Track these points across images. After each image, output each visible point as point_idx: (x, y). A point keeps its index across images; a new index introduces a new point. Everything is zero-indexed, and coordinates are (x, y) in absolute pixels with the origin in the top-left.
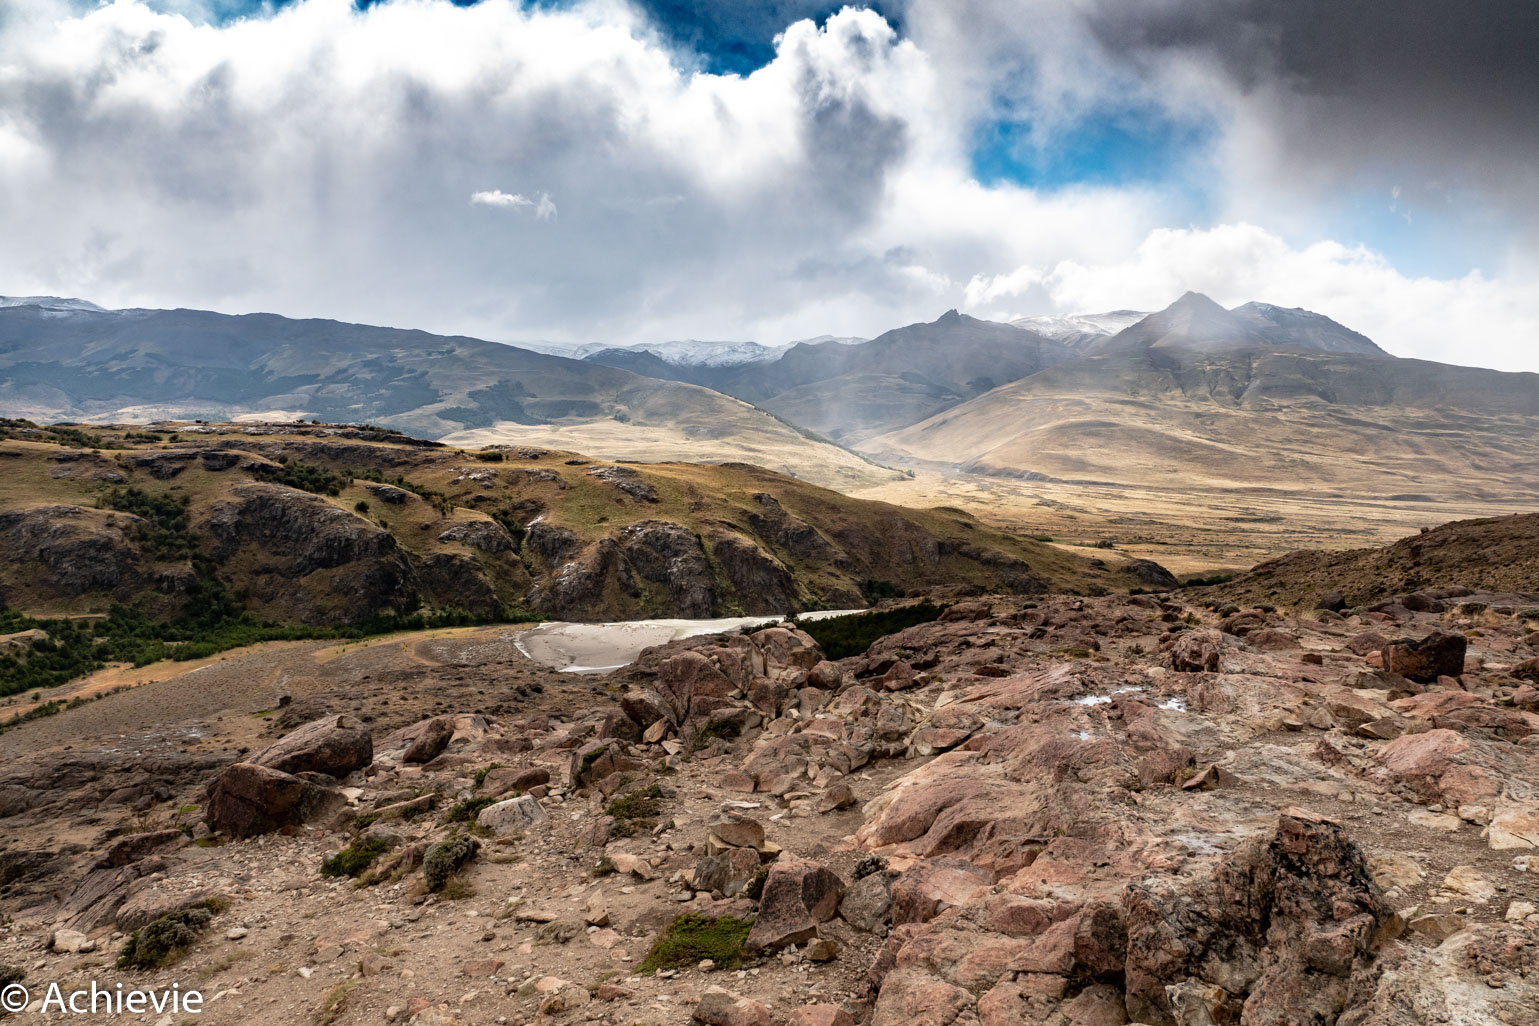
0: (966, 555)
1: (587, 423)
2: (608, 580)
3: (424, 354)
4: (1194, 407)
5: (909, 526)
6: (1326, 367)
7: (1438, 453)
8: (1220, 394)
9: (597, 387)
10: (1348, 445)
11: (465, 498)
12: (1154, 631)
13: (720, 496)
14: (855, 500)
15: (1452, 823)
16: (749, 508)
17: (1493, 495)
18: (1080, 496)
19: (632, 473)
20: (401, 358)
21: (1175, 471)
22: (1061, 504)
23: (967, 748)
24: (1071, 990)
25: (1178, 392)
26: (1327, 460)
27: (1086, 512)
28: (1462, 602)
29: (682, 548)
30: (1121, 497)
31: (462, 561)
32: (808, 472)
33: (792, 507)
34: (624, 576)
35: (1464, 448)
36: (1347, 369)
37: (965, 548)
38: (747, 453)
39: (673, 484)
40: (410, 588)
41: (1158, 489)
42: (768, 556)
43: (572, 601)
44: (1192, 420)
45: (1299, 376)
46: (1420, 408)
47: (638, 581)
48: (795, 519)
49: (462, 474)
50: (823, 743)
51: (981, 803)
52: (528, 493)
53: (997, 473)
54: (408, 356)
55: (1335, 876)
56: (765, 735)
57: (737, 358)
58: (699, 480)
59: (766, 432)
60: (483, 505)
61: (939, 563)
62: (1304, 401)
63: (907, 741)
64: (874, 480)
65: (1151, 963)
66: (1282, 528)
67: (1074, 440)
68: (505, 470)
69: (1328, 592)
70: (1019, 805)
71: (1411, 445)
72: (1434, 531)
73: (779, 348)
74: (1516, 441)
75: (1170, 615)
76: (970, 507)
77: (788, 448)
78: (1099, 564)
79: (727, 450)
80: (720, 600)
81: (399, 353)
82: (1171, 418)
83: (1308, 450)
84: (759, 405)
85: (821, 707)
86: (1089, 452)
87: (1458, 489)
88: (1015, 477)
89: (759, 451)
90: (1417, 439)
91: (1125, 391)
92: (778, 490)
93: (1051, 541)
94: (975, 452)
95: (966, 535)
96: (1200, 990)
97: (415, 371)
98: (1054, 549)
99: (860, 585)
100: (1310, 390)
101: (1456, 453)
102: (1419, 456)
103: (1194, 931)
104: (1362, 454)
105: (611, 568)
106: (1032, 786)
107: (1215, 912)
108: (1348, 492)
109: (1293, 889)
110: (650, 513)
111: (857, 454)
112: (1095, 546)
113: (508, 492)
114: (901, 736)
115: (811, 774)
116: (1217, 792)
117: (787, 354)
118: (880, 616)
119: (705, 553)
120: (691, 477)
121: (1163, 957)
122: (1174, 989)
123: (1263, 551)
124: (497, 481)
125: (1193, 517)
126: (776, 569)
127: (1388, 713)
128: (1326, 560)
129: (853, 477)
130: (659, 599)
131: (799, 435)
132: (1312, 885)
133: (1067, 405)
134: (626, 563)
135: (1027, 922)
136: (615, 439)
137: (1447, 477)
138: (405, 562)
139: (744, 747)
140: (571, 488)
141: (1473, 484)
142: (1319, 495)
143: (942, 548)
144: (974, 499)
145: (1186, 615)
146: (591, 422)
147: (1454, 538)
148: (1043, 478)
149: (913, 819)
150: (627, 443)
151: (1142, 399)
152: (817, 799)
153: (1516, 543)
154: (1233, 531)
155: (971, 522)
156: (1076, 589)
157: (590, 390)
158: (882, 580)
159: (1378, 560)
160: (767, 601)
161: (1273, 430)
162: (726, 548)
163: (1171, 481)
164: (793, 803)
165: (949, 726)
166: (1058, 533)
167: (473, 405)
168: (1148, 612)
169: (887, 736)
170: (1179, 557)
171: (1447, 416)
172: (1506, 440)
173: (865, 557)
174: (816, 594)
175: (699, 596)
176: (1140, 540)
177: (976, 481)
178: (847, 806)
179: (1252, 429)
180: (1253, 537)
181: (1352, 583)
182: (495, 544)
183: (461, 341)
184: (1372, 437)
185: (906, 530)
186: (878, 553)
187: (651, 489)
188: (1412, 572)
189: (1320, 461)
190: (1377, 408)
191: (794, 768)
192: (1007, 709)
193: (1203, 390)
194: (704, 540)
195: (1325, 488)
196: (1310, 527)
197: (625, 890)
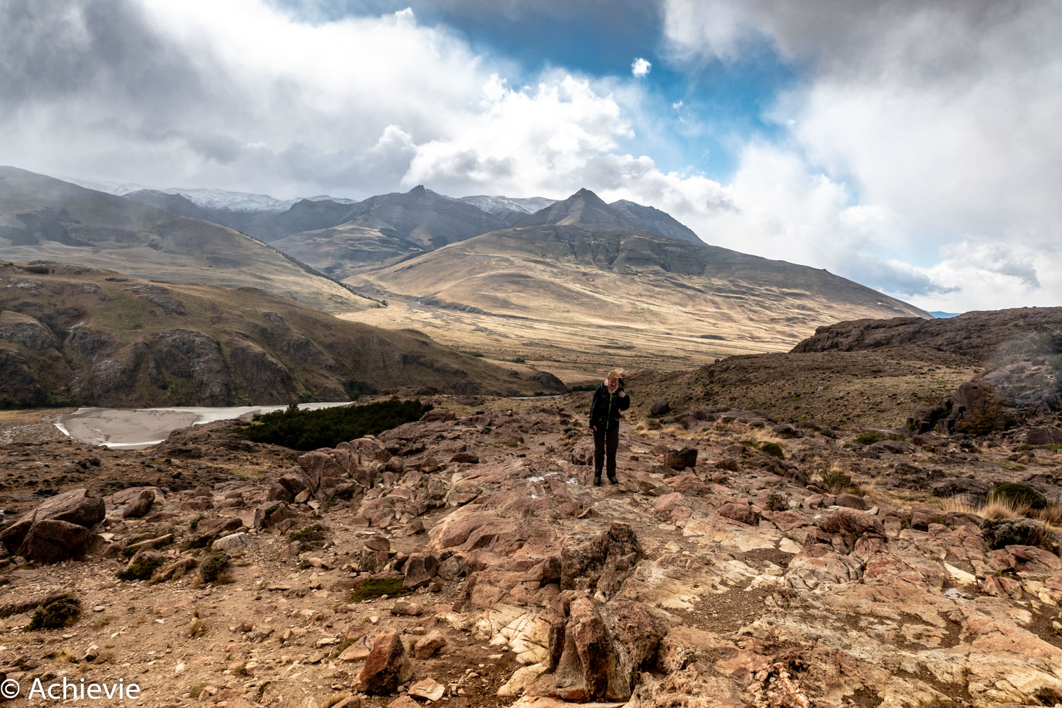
0: (422, 364)
1: (125, 247)
2: (140, 375)
4: (583, 269)
5: (382, 342)
6: (666, 248)
7: (729, 309)
8: (599, 260)
10: (677, 301)
11: (12, 303)
12: (555, 431)
13: (237, 312)
14: (343, 321)
15: (673, 528)
16: (260, 323)
17: (758, 338)
18: (504, 325)
19: (164, 291)
21: (568, 311)
22: (491, 331)
23: (475, 503)
24: (542, 586)
25: (572, 258)
26: (663, 310)
27: (508, 337)
28: (723, 416)
29: (204, 351)
30: (531, 328)
31: (8, 355)
32: (306, 297)
33: (294, 324)
34: (155, 372)
35: (743, 306)
36: (679, 250)
37: (422, 360)
38: (259, 281)
39: (200, 302)
41: (556, 323)
42: (274, 360)
43: (108, 391)
44: (580, 277)
45: (649, 252)
46: (720, 278)
47: (167, 376)
48: (297, 334)
49: (10, 283)
50: (402, 501)
51: (491, 527)
52: (71, 302)
53: (447, 306)
55: (627, 541)
56: (366, 497)
58: (220, 300)
59: (275, 265)
60: (29, 309)
61: (403, 369)
62: (651, 269)
63: (444, 500)
64: (357, 306)
65: (569, 573)
66: (634, 353)
67: (502, 286)
68: (50, 282)
69: (659, 398)
70: (509, 527)
71: (714, 303)
72: (722, 361)
73: (288, 202)
74: (774, 304)
75: (565, 421)
76: (427, 330)
77: (292, 278)
78: (515, 374)
79: (242, 277)
80: (234, 393)
82: (567, 275)
83: (652, 302)
84: (270, 244)
85: (395, 482)
86: (511, 295)
87: (739, 333)
88: (460, 310)
89: (269, 279)
90: (717, 299)
91: (537, 254)
92: (283, 311)
93: (482, 356)
94: (432, 290)
95: (424, 350)
96: (585, 579)
98: (485, 362)
99: (344, 384)
100: (656, 263)
101: (739, 310)
102: (718, 310)
103: (583, 562)
104: (685, 307)
105: (142, 365)
106: (512, 519)
107: (590, 555)
108: (675, 331)
109: (614, 546)
110: (179, 323)
111: (344, 286)
112: (513, 361)
113: (53, 301)
114: (441, 497)
115: (398, 517)
116: (591, 519)
117: (295, 206)
118: (361, 409)
119: (222, 356)
120: (214, 297)
121: (573, 571)
122: (577, 580)
124: (43, 290)
125: (578, 344)
126: (280, 370)
127: (662, 485)
128: (658, 378)
129: (342, 303)
130: (184, 390)
131: (300, 269)
132: (620, 544)
133: (497, 261)
134: (157, 362)
135: (524, 566)
136: (149, 262)
137: (733, 324)
139: (356, 504)
140: (110, 300)
141: (748, 330)
142: (658, 332)
143: (406, 359)
144: (430, 324)
145: (574, 420)
146: (129, 247)
147: (733, 366)
148: (479, 312)
149: (459, 536)
150: (159, 266)
151: (549, 260)
152: (404, 529)
153: (767, 371)
154: (604, 354)
155: (427, 341)
156: (499, 391)
157: (128, 221)
158: (361, 381)
159: (689, 378)
160: (271, 394)
161: (632, 287)
162: (240, 353)
163: (565, 318)
164: (393, 532)
165: (466, 492)
166: (488, 352)
167: (21, 225)
168: (551, 418)
169: (434, 497)
170: (567, 371)
171: (736, 286)
172: (768, 303)
173: (349, 364)
174: (310, 390)
175: (217, 390)
176: (542, 358)
177: (431, 311)
178: (421, 532)
179: (618, 286)
180: (617, 360)
181: (673, 394)
182: (39, 342)
184: (692, 295)
185: (380, 344)
186: (359, 361)
187: (180, 304)
188: (708, 387)
189: (659, 310)
190: (695, 277)
191: (389, 515)
192: (493, 483)
193: (589, 257)
194: (222, 346)
195: (661, 328)
196: (651, 354)
197: (320, 574)
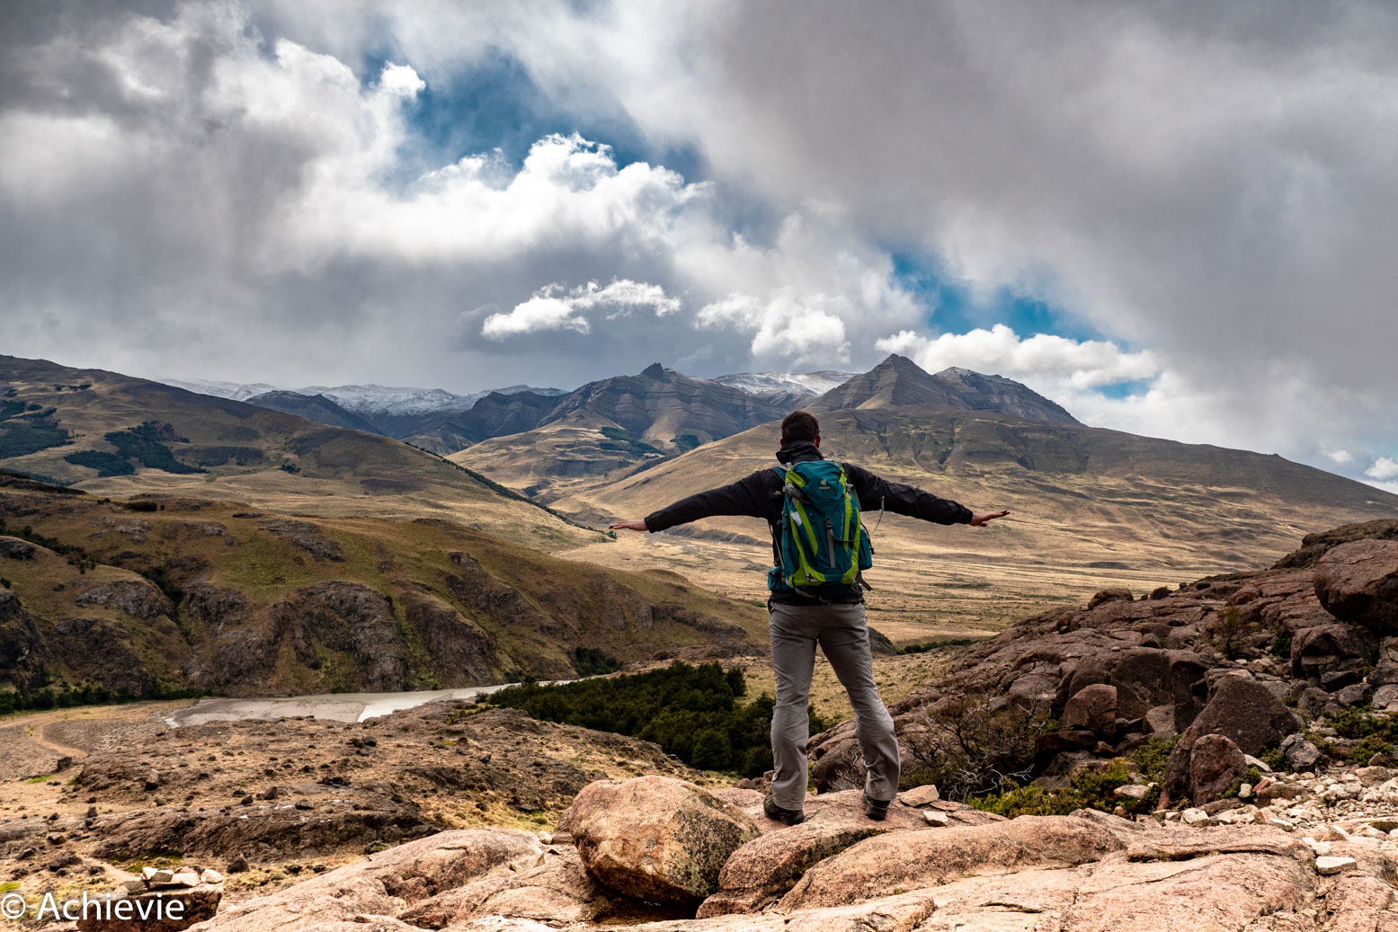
0: (681, 620)
1: (249, 472)
2: (283, 649)
3: (52, 389)
5: (620, 590)
6: (1025, 434)
7: (1129, 521)
8: (925, 458)
9: (262, 432)
10: (1047, 512)
11: (109, 554)
13: (413, 554)
14: (563, 561)
16: (446, 569)
17: (1180, 563)
19: (313, 528)
20: (22, 392)
21: (883, 536)
25: (883, 455)
26: (1028, 527)
29: (371, 612)
31: (104, 627)
32: (501, 531)
33: (493, 568)
34: (302, 644)
35: (1152, 516)
36: (1044, 436)
37: (679, 614)
38: (434, 510)
40: (37, 660)
42: (468, 622)
43: (239, 674)
45: (999, 442)
46: (1111, 476)
47: (320, 650)
48: (498, 581)
49: (107, 526)
52: (189, 550)
53: (703, 536)
54: (31, 390)
57: (422, 406)
58: (389, 537)
59: (456, 487)
60: (131, 561)
61: (652, 629)
62: (1005, 467)
64: (573, 541)
66: (990, 594)
68: (159, 522)
71: (1105, 512)
73: (469, 397)
74: (1199, 511)
76: (680, 571)
77: (480, 505)
79: (412, 507)
80: (413, 672)
81: (19, 386)
84: (447, 457)
87: (1149, 557)
88: (722, 540)
89: (448, 508)
90: (1110, 507)
92: (479, 549)
95: (681, 599)
97: (39, 408)
99: (568, 654)
100: (1011, 457)
101: (1146, 522)
102: (1112, 524)
104: (1060, 521)
105: (286, 635)
108: (1049, 559)
110: (334, 573)
111: (554, 513)
113: (163, 548)
119: (396, 617)
120: (380, 534)
123: (975, 617)
124: (149, 534)
125: (903, 583)
126: (476, 636)
129: (551, 537)
130: (343, 669)
131: (490, 491)
134: (305, 630)
136: (282, 491)
137: (1139, 545)
138: (32, 629)
140: (240, 544)
141: (1163, 552)
142: (1022, 561)
143: (656, 613)
144: (681, 562)
146: (255, 471)
148: (750, 542)
150: (296, 496)
154: (943, 597)
155: (685, 585)
157: (254, 435)
158: (591, 648)
160: (466, 672)
161: (976, 496)
162: (420, 612)
167: (112, 449)
170: (893, 624)
171: (1136, 485)
172: (1190, 509)
173: (573, 623)
174: (520, 663)
175: (389, 667)
180: (964, 604)
182: (146, 607)
183: (99, 375)
184: (1070, 503)
185: (617, 593)
186: (588, 618)
187: (335, 546)
189: (1021, 527)
190: (1072, 476)
193: (908, 454)
194: (395, 603)
195: (1027, 554)
196: (1017, 594)
